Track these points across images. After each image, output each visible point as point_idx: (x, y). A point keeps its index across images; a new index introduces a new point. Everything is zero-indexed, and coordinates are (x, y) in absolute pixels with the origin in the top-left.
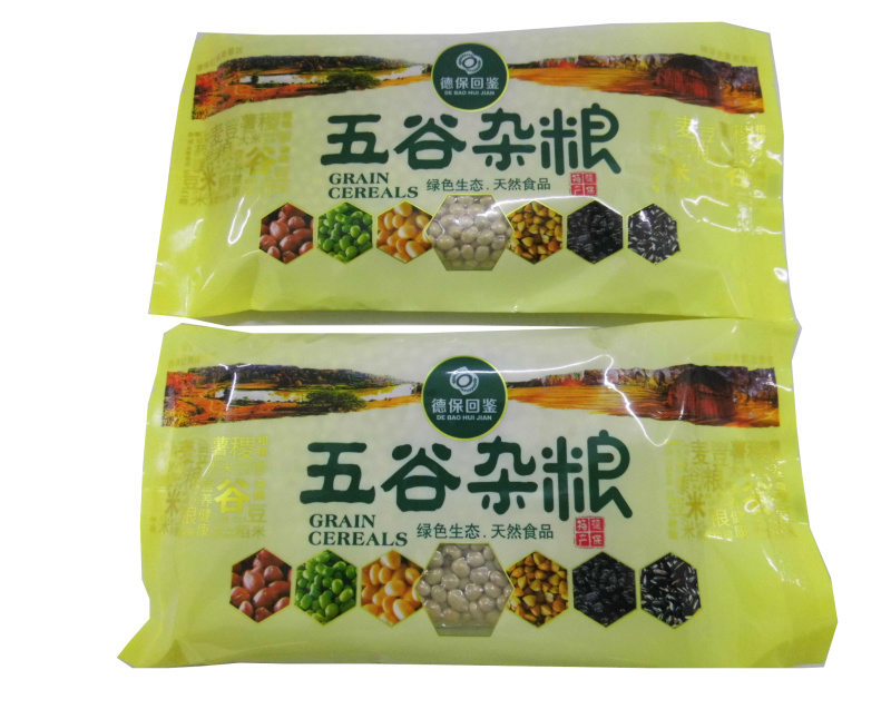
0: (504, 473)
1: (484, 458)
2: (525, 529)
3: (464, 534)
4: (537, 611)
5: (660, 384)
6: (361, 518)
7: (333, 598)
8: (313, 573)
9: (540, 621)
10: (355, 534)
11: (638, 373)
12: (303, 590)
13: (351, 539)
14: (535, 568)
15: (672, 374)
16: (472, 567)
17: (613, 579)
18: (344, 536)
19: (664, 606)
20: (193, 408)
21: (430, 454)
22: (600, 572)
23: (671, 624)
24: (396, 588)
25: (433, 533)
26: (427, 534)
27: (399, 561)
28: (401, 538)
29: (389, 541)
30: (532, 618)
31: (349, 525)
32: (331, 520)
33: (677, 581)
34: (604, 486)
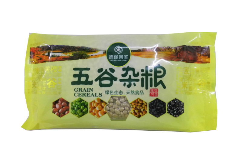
0: (130, 76)
1: (124, 72)
2: (136, 92)
3: (118, 93)
4: (138, 114)
5: (176, 51)
6: (89, 89)
7: (82, 111)
8: (76, 104)
9: (139, 116)
10: (87, 94)
11: (169, 48)
12: (73, 109)
13: (86, 95)
14: (138, 103)
15: (179, 48)
16: (121, 103)
17: (160, 105)
18: (84, 94)
19: (173, 112)
20: (39, 58)
21: (109, 71)
22: (156, 104)
23: (175, 117)
24: (99, 108)
25: (109, 93)
26: (108, 93)
27: (100, 101)
28: (101, 95)
29: (97, 95)
30: (137, 116)
31: (86, 91)
32: (80, 90)
33: (177, 106)
34: (158, 80)
